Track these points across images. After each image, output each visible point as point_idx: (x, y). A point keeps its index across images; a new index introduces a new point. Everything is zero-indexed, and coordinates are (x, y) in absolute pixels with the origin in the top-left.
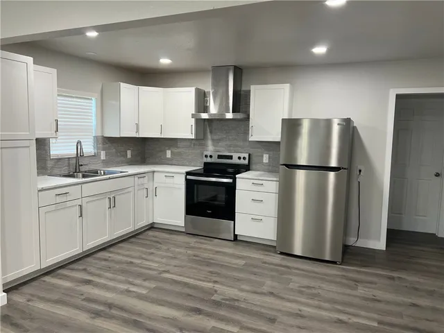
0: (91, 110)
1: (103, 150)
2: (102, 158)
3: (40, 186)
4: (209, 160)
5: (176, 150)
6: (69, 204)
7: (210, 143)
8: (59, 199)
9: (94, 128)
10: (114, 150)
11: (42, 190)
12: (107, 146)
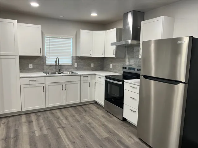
0: (70, 44)
1: (76, 63)
2: (75, 67)
3: (21, 76)
4: (125, 70)
5: (114, 64)
6: (37, 85)
7: (127, 60)
8: (31, 83)
9: (72, 52)
10: (83, 63)
11: (22, 78)
12: (78, 61)
